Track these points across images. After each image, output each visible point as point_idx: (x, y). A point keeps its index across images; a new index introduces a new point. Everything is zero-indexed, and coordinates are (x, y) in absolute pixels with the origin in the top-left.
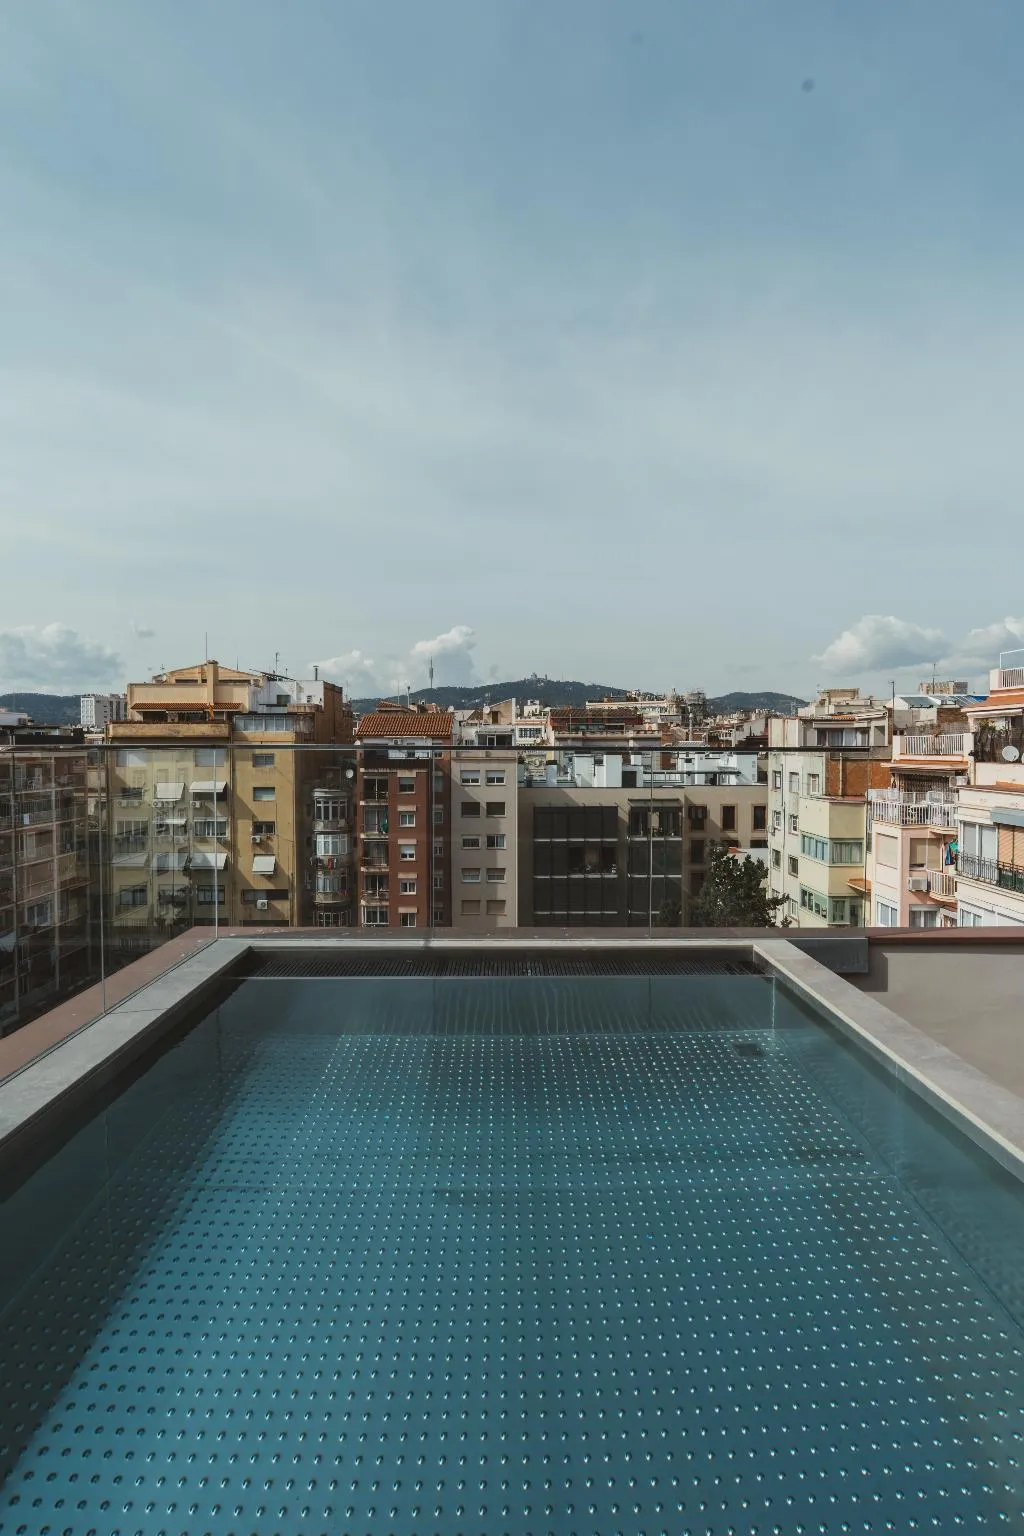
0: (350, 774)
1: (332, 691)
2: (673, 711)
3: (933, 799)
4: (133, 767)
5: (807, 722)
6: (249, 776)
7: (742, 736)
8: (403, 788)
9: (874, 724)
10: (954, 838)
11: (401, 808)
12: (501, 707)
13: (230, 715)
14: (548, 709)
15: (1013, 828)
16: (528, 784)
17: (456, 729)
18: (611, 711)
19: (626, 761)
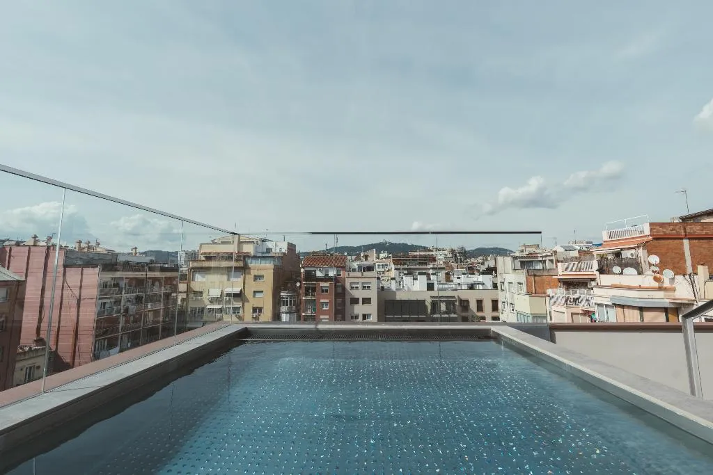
0: (298, 284)
1: (291, 247)
2: (450, 256)
3: (580, 293)
4: (199, 281)
5: (515, 258)
6: (252, 286)
7: (484, 268)
8: (323, 291)
9: (548, 258)
10: (594, 313)
11: (322, 301)
12: (369, 253)
13: (244, 257)
14: (391, 255)
15: (623, 306)
16: (382, 289)
17: (348, 263)
18: (420, 256)
19: (429, 279)
